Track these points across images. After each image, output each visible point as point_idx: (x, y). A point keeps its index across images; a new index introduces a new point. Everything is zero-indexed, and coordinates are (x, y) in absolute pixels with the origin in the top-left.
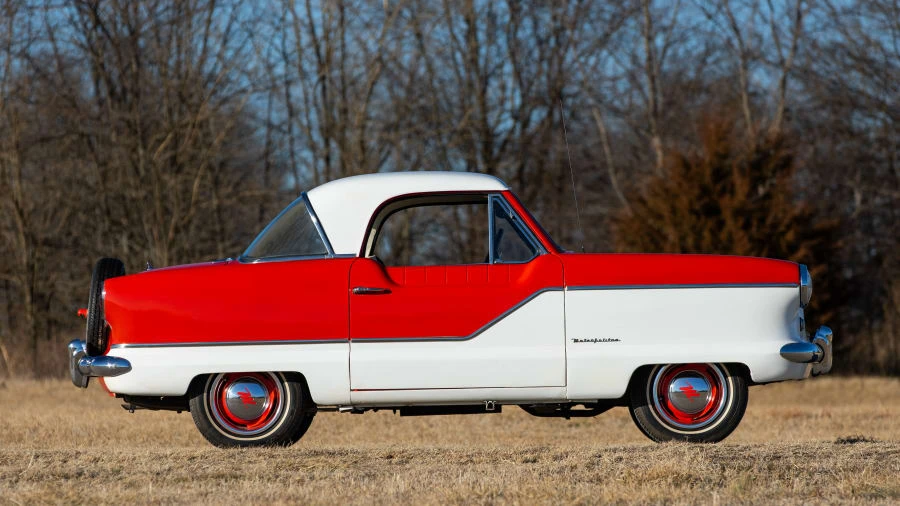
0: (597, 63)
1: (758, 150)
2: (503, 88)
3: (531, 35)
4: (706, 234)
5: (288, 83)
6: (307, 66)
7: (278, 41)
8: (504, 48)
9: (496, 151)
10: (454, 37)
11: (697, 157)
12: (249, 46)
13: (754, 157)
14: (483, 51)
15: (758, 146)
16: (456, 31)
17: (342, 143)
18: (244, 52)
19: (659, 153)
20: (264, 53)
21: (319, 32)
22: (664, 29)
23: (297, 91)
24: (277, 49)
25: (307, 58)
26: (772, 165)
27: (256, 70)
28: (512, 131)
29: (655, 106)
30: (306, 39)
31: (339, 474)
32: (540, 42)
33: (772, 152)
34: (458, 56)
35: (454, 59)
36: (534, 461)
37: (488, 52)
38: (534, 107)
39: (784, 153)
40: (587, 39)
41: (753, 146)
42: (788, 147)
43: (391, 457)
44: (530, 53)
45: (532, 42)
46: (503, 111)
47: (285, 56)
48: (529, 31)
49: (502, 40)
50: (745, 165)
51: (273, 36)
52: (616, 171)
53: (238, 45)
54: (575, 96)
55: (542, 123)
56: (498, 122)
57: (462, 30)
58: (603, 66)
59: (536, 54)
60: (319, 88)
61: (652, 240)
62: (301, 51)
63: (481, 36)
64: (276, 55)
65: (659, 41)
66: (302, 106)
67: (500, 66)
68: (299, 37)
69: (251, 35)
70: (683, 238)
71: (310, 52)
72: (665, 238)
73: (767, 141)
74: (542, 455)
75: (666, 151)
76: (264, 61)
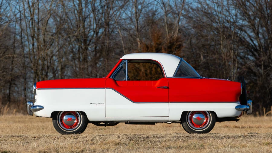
0: (120, 14)
1: (170, 43)
2: (90, 22)
3: (99, 5)
4: (153, 69)
5: (21, 20)
6: (27, 15)
7: (18, 7)
8: (91, 9)
9: (88, 42)
10: (74, 5)
11: (151, 45)
12: (8, 8)
13: (169, 44)
14: (84, 10)
15: (170, 41)
16: (75, 3)
17: (38, 40)
18: (7, 10)
19: (139, 43)
20: (13, 10)
21: (31, 4)
22: (141, 3)
23: (23, 23)
24: (17, 9)
25: (27, 12)
26: (174, 47)
27: (10, 16)
28: (93, 36)
29: (138, 28)
30: (26, 6)
31: (18, 142)
32: (102, 7)
33: (175, 43)
34: (76, 12)
35: (74, 13)
36: (77, 139)
37: (85, 10)
38: (100, 28)
39: (178, 43)
40: (117, 6)
41: (169, 41)
42: (180, 41)
43: (35, 137)
44: (99, 10)
45: (99, 7)
46: (90, 29)
47: (20, 12)
48: (98, 4)
49: (90, 7)
50: (166, 47)
51: (16, 5)
52: (125, 49)
53: (5, 8)
54: (113, 24)
55: (103, 33)
56: (89, 33)
57: (77, 3)
58: (122, 15)
59: (101, 11)
60: (31, 22)
61: (136, 71)
62: (25, 10)
63: (83, 5)
64: (17, 11)
65: (140, 7)
66: (25, 28)
67: (89, 15)
68: (24, 6)
69: (9, 4)
70: (146, 71)
71: (28, 10)
72: (140, 70)
73: (173, 40)
74: (79, 137)
75: (141, 42)
76: (13, 13)
